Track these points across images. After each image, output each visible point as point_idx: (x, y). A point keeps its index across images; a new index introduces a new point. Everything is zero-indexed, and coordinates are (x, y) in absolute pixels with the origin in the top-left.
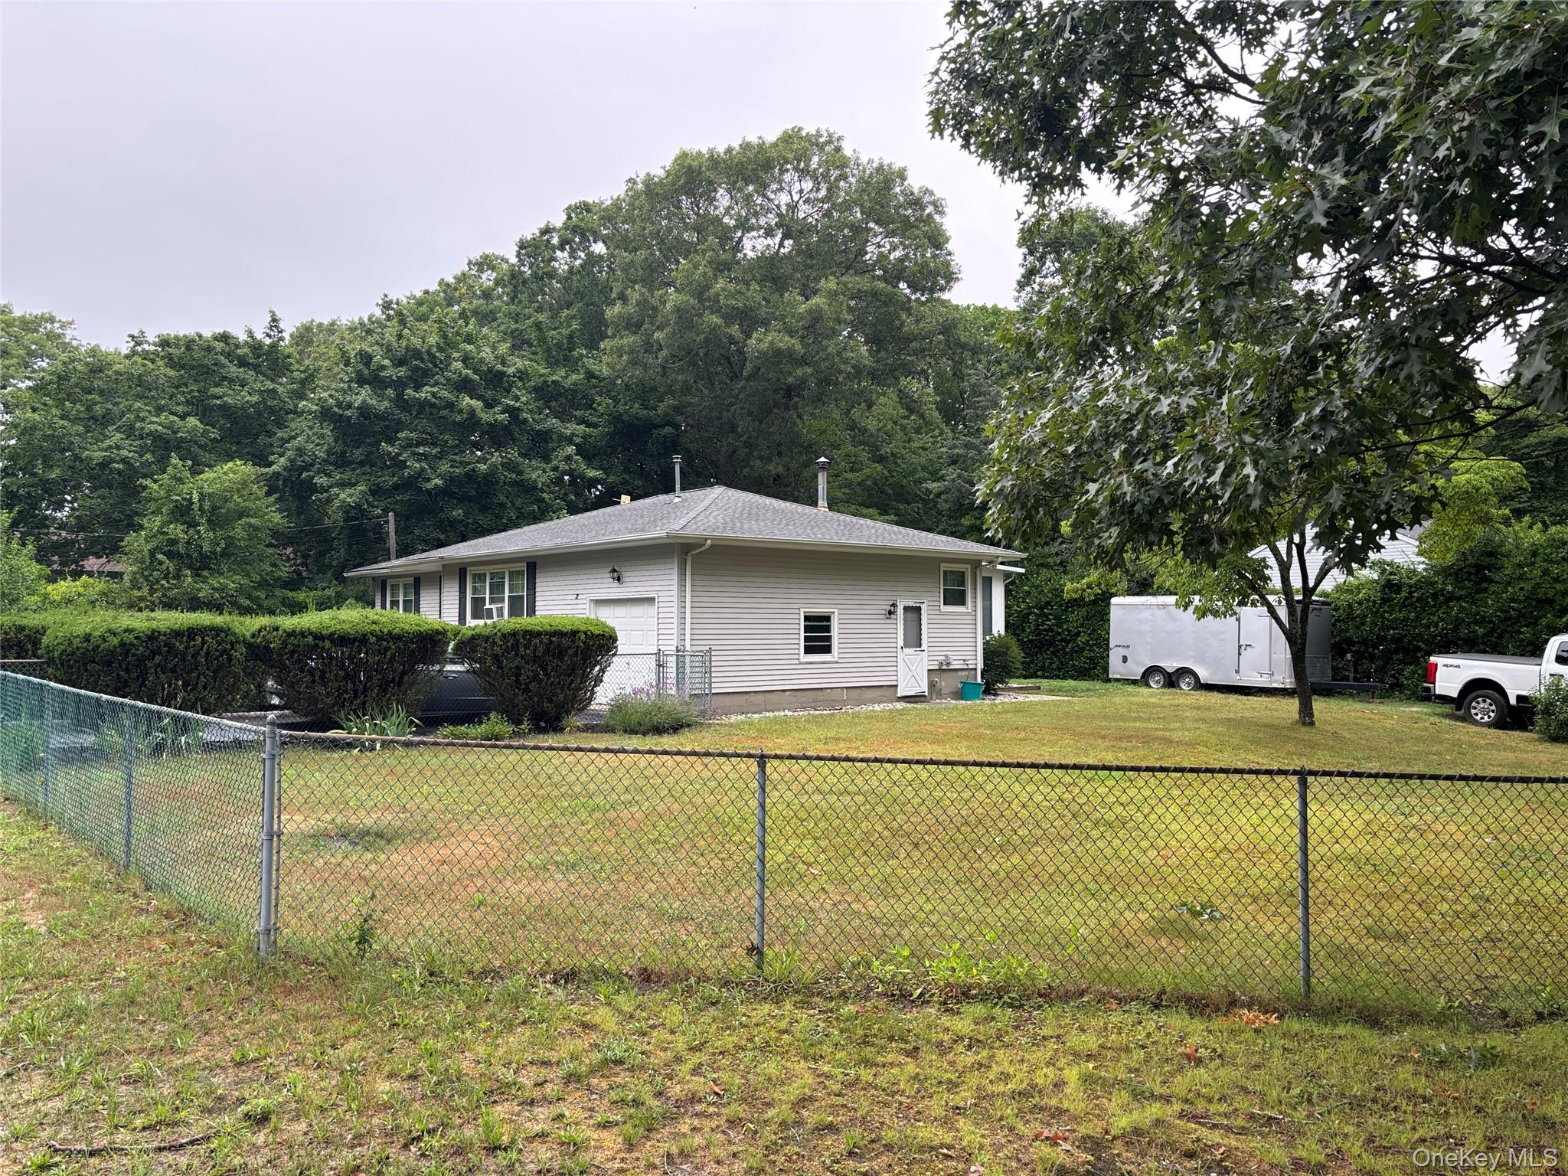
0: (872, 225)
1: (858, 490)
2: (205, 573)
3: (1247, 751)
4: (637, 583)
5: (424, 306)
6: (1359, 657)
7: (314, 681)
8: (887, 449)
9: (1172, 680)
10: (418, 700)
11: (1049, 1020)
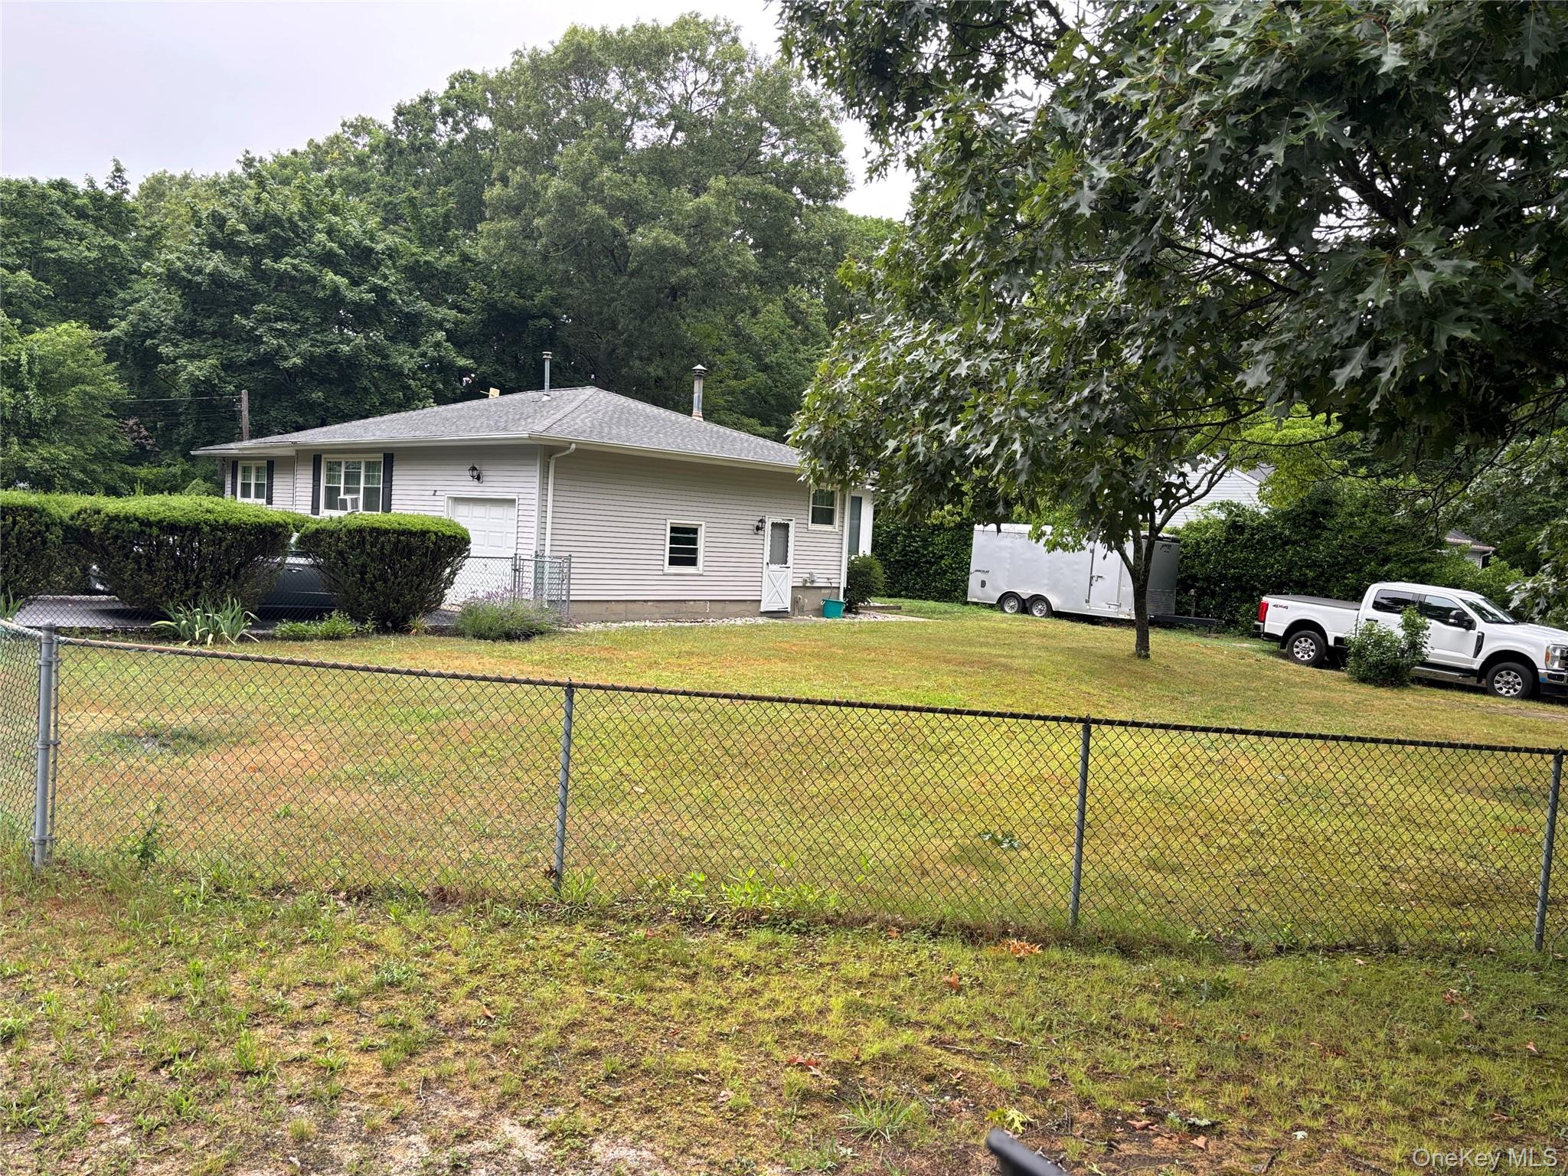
0: (766, 125)
1: (741, 398)
2: (34, 442)
3: (1081, 681)
4: (497, 484)
5: (287, 168)
6: (1202, 593)
7: (140, 569)
8: (771, 359)
9: (1025, 606)
10: (256, 594)
11: (830, 946)
